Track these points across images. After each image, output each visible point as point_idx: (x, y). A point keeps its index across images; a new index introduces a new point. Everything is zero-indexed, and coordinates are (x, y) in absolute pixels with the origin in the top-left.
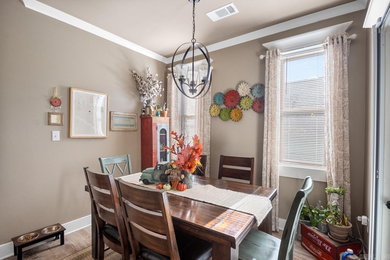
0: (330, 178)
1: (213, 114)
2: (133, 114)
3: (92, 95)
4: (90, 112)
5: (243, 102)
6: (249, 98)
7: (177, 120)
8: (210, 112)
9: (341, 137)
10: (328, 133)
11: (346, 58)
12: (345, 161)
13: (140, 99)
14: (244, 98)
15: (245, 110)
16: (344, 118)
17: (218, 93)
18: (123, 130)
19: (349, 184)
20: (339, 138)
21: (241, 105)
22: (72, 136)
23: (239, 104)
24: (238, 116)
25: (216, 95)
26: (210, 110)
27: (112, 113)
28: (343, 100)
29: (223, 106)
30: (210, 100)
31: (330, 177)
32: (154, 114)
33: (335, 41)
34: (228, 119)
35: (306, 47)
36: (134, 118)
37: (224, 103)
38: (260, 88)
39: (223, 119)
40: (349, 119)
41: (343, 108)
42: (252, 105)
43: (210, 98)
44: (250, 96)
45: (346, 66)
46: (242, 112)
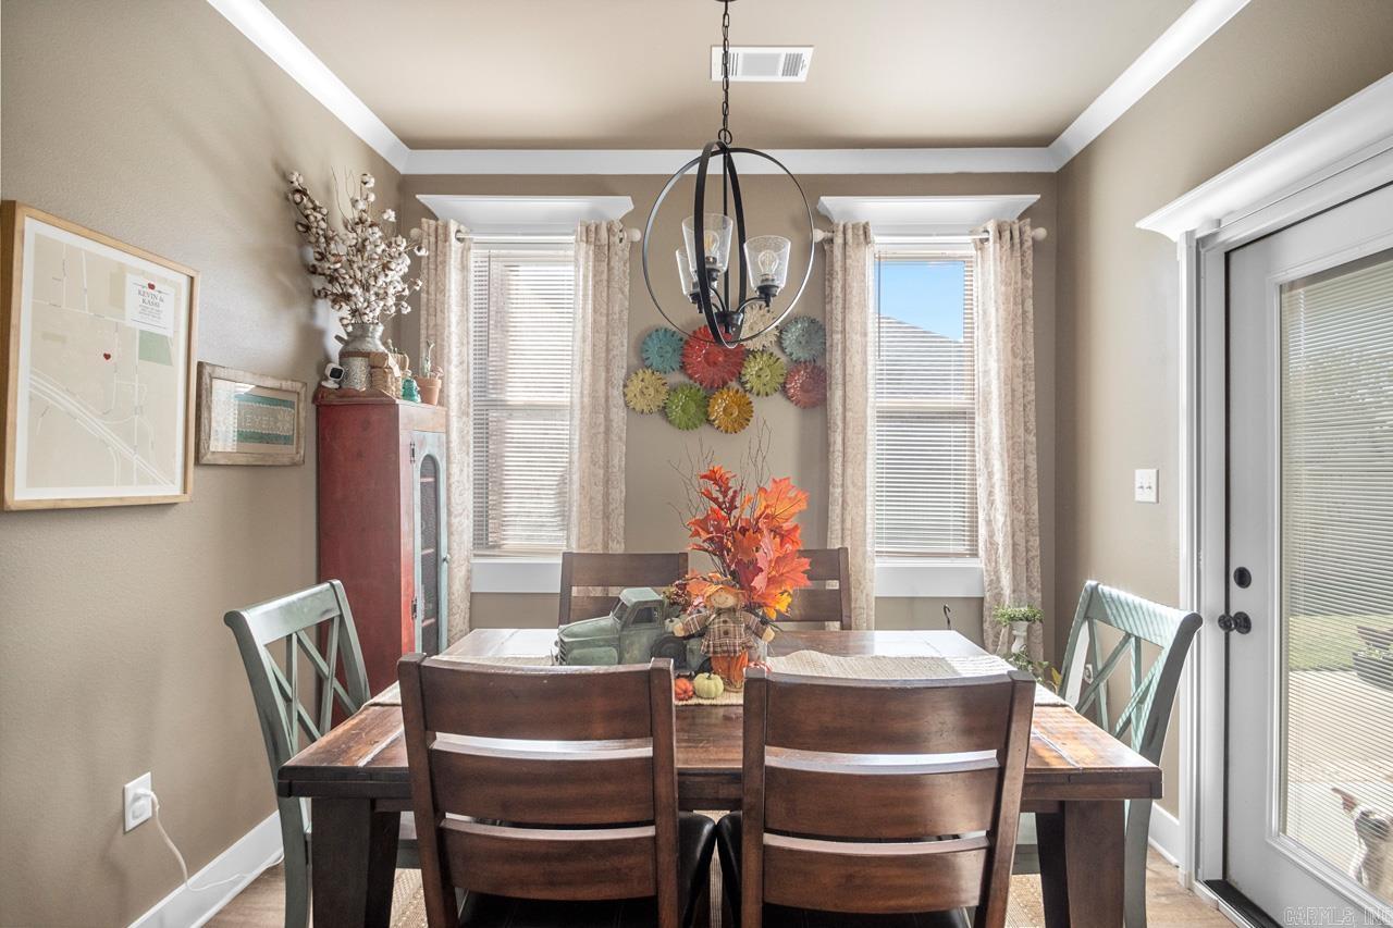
0: (994, 586)
1: (640, 404)
2: (287, 385)
3: (122, 267)
4: (107, 357)
5: (751, 370)
6: (773, 359)
7: (465, 419)
8: (625, 395)
9: (1021, 479)
10: (987, 468)
11: (1030, 283)
12: (1031, 538)
13: (312, 314)
14: (755, 357)
15: (758, 394)
16: (1027, 430)
17: (657, 331)
18: (251, 461)
19: (1040, 595)
20: (1019, 481)
21: (744, 379)
22: (17, 498)
23: (739, 377)
24: (735, 415)
25: (650, 336)
26: (625, 386)
27: (207, 370)
28: (1024, 387)
29: (677, 378)
30: (625, 349)
31: (995, 582)
32: (397, 389)
33: (1007, 235)
34: (697, 422)
35: (938, 235)
36: (291, 405)
37: (683, 368)
38: (807, 332)
39: (680, 423)
40: (1037, 435)
41: (1024, 405)
42: (782, 381)
43: (625, 341)
44: (777, 352)
45: (1029, 303)
46: (751, 403)
